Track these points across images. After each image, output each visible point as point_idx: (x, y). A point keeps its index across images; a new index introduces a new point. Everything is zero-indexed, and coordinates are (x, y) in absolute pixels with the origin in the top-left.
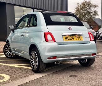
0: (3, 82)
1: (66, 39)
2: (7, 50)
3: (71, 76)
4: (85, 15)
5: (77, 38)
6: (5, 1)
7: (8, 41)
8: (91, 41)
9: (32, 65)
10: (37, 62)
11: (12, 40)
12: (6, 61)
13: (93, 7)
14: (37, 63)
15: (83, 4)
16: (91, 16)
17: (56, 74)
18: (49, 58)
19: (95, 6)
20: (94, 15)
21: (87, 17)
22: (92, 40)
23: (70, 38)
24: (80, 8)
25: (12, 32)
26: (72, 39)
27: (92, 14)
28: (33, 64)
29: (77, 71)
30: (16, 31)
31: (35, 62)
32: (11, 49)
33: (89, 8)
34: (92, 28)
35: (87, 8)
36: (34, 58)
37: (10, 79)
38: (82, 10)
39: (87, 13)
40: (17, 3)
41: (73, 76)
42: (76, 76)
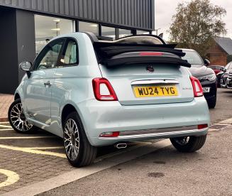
0: (3, 187)
1: (141, 92)
2: (16, 115)
3: (151, 175)
4: (197, 30)
5: (164, 90)
6: (14, 5)
7: (17, 96)
8: (196, 96)
9: (68, 150)
10: (77, 143)
11: (28, 92)
12: (14, 140)
13: (214, 14)
14: (77, 146)
15: (192, 6)
16: (208, 33)
17: (119, 170)
18: (104, 135)
19: (218, 11)
20: (217, 31)
21: (199, 37)
22: (199, 94)
23: (150, 91)
24: (184, 16)
25: (26, 75)
26: (153, 92)
27: (211, 30)
28: (69, 147)
29: (164, 163)
30: (35, 74)
31: (74, 144)
32: (25, 113)
33: (206, 16)
34: (206, 64)
35: (202, 15)
36: (73, 135)
37: (19, 181)
38: (189, 19)
39: (200, 27)
40: (40, 9)
41: (156, 175)
42: (162, 175)
